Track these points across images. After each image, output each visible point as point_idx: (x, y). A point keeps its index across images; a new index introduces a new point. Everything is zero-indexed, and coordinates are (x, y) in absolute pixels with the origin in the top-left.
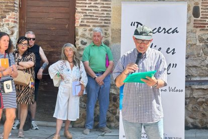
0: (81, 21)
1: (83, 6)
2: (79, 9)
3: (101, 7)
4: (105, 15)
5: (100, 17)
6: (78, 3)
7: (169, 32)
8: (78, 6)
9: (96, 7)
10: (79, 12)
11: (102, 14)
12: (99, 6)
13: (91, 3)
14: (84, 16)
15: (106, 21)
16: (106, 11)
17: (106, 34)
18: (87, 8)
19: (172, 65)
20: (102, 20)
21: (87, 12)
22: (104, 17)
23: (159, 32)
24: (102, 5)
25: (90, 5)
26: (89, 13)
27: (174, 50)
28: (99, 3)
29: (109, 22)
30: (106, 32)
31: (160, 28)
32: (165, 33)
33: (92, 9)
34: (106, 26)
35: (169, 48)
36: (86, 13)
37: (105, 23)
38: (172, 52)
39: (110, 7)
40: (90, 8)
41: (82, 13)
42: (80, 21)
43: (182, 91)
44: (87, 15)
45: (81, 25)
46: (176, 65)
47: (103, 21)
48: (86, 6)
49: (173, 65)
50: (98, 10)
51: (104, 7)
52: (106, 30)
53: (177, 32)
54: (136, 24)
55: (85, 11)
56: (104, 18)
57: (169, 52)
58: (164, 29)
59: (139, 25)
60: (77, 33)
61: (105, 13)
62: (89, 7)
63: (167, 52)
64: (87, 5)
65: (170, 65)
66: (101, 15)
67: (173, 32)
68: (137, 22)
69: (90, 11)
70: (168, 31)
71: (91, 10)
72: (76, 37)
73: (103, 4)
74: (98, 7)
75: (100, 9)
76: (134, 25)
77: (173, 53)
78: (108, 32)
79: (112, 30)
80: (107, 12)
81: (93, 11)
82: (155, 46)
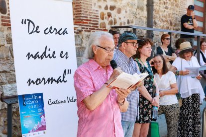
7: (60, 33)
19: (67, 72)
27: (67, 53)
31: (51, 27)
32: (56, 33)
35: (62, 52)
38: (66, 56)
46: (71, 70)
53: (67, 33)
54: (27, 22)
57: (62, 56)
58: (55, 29)
59: (31, 23)
65: (65, 71)
67: (64, 33)
68: (28, 20)
76: (25, 23)
77: (67, 58)
82: (49, 50)
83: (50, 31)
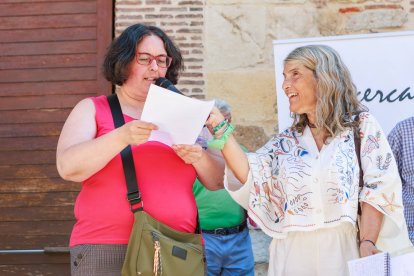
4: (190, 94)
7: (392, 98)
16: (192, 83)
23: (368, 100)
31: (369, 90)
32: (381, 101)
39: (201, 75)
51: (186, 75)
53: (410, 98)
58: (379, 92)
61: (190, 88)
67: (401, 98)
70: (388, 98)
80: (195, 87)
83: (365, 97)
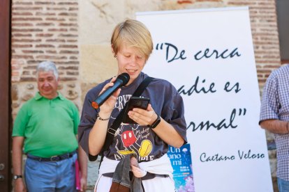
0: (24, 73)
1: (26, 46)
2: (17, 51)
3: (60, 46)
4: (68, 60)
5: (59, 63)
6: (17, 41)
7: (225, 55)
8: (17, 46)
9: (50, 46)
10: (19, 57)
11: (63, 58)
12: (56, 44)
13: (40, 40)
14: (29, 62)
15: (71, 71)
16: (69, 52)
17: (71, 93)
18: (34, 48)
19: (238, 112)
20: (63, 68)
21: (35, 55)
22: (66, 63)
23: (207, 57)
24: (62, 43)
25: (39, 44)
26: (37, 57)
27: (237, 84)
28: (55, 40)
29: (75, 71)
30: (70, 89)
31: (208, 50)
32: (217, 57)
33: (43, 49)
34: (70, 79)
35: (228, 83)
36: (31, 57)
37: (69, 73)
38: (236, 88)
39: (76, 47)
40: (39, 49)
41: (25, 57)
42: (21, 71)
43: (262, 155)
44: (34, 62)
45: (24, 80)
46: (245, 110)
47: (65, 71)
48: (31, 46)
49: (241, 110)
50: (55, 52)
51: (65, 46)
52: (71, 86)
53: (238, 56)
54: (165, 47)
55: (30, 54)
56: (66, 66)
57: (228, 89)
58: (215, 51)
59: (171, 48)
60: (16, 94)
61: (68, 56)
62: (37, 46)
63: (226, 89)
64: (34, 44)
65: (234, 111)
66: (61, 60)
67: (231, 55)
68: (166, 44)
69: (38, 54)
70: (222, 55)
71: (41, 52)
72: (14, 102)
73: (63, 41)
74: (53, 47)
75: (58, 50)
76: (161, 48)
77: (237, 91)
78: (74, 90)
79: (84, 85)
80: (72, 55)
81: (46, 54)
82: (204, 81)
83: (205, 55)
